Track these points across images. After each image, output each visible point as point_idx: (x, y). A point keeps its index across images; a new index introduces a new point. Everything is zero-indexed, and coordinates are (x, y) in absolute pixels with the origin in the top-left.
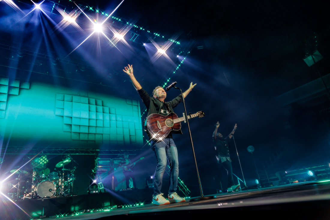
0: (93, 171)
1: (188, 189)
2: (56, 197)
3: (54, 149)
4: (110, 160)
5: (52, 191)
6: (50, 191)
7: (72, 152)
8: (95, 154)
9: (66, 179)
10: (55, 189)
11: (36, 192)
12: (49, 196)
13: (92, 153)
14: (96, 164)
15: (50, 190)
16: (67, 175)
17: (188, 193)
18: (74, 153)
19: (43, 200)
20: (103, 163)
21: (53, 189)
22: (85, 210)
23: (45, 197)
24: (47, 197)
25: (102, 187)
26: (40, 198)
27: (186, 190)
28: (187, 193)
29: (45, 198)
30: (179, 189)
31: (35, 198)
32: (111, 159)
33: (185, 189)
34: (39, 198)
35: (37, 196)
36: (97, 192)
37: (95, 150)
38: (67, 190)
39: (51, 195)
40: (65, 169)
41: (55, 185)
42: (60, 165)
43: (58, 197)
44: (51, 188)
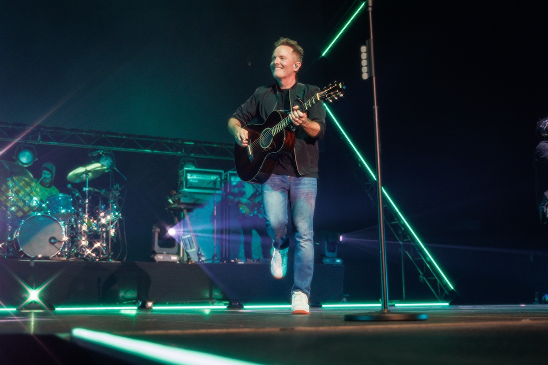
0: (170, 201)
2: (65, 259)
3: (69, 132)
4: (220, 174)
5: (57, 245)
6: (53, 244)
7: (118, 142)
8: (179, 153)
9: (94, 215)
10: (65, 238)
11: (15, 241)
12: (47, 255)
13: (173, 151)
14: (182, 183)
15: (53, 241)
16: (98, 204)
17: (446, 292)
18: (124, 147)
19: (32, 264)
20: (200, 180)
21: (58, 239)
23: (40, 256)
24: (44, 258)
25: (192, 247)
26: (26, 257)
27: (438, 281)
28: (442, 291)
29: (40, 259)
30: (421, 277)
31: (14, 257)
32: (223, 171)
33: (436, 278)
34: (22, 258)
35: (19, 253)
36: (174, 258)
37: (180, 142)
38: (97, 245)
39: (53, 252)
40: (92, 189)
41: (64, 230)
42: (78, 176)
43: (71, 259)
44: (55, 235)
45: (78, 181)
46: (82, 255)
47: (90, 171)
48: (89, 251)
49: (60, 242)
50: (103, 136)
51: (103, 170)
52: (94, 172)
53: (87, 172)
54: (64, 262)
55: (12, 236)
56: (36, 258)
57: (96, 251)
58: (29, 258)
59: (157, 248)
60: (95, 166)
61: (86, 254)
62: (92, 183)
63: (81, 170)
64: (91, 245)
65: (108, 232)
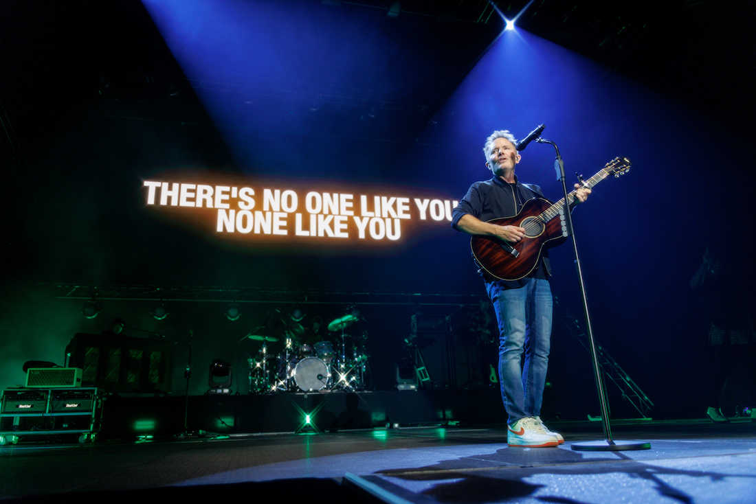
0: (406, 341)
1: (646, 398)
2: (330, 391)
5: (323, 380)
6: (320, 379)
7: (363, 298)
9: (350, 356)
10: (329, 375)
11: (293, 379)
12: (317, 389)
13: (405, 302)
14: (414, 326)
15: (320, 377)
16: (352, 347)
17: (648, 407)
18: (369, 301)
19: (306, 397)
21: (324, 375)
22: (389, 425)
23: (311, 390)
24: (314, 391)
25: (426, 377)
26: (301, 391)
28: (645, 407)
29: (311, 392)
30: (623, 394)
31: (292, 391)
34: (298, 392)
35: (295, 388)
36: (413, 387)
37: (410, 294)
38: (354, 378)
39: (321, 386)
40: (346, 335)
41: (327, 368)
42: (336, 326)
43: (334, 391)
44: (321, 373)
45: (336, 330)
46: (342, 387)
47: (344, 322)
48: (347, 384)
49: (325, 378)
50: (353, 294)
51: (355, 320)
52: (348, 322)
53: (342, 323)
54: (329, 393)
55: (290, 375)
56: (308, 391)
57: (353, 383)
58: (303, 391)
59: (398, 379)
60: (348, 317)
61: (345, 386)
62: (347, 330)
63: (337, 321)
64: (348, 378)
65: (360, 368)
